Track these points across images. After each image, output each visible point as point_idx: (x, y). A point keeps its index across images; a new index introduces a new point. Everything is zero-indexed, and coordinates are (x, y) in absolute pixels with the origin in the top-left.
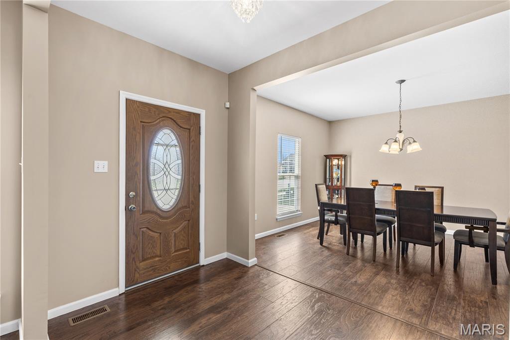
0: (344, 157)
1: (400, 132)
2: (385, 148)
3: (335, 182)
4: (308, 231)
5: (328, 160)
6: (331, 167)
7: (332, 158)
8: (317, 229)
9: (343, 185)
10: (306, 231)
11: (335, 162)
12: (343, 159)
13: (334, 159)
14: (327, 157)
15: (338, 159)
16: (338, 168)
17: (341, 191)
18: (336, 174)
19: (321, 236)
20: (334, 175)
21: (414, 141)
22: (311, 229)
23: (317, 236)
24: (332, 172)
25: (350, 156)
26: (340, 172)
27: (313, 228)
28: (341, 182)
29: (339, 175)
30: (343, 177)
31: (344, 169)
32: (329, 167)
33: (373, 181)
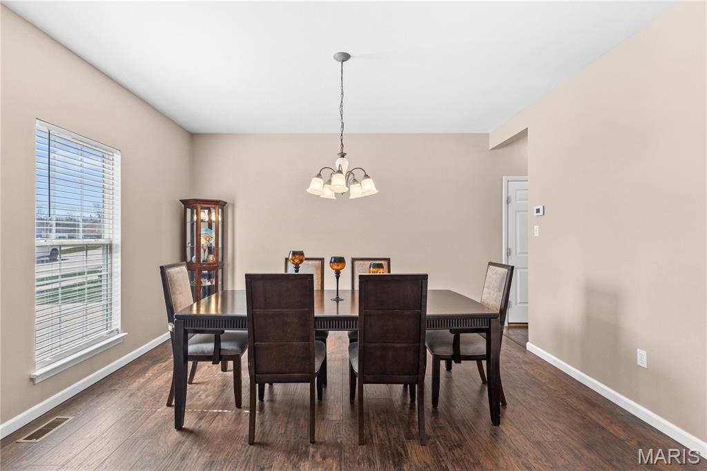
0: (221, 205)
1: (343, 155)
2: (316, 186)
3: (204, 256)
4: (142, 380)
5: (189, 211)
6: (197, 225)
7: (199, 206)
8: (166, 369)
9: (220, 260)
10: (135, 385)
11: (204, 215)
12: (220, 210)
13: (202, 208)
14: (187, 204)
15: (209, 209)
16: (210, 227)
17: (217, 272)
18: (207, 238)
19: (178, 396)
20: (203, 242)
21: (366, 176)
22: (149, 374)
23: (166, 394)
24: (199, 235)
25: (233, 206)
26: (214, 236)
27: (156, 367)
28: (217, 255)
29: (213, 242)
30: (220, 246)
31: (222, 230)
32: (192, 225)
33: (294, 253)
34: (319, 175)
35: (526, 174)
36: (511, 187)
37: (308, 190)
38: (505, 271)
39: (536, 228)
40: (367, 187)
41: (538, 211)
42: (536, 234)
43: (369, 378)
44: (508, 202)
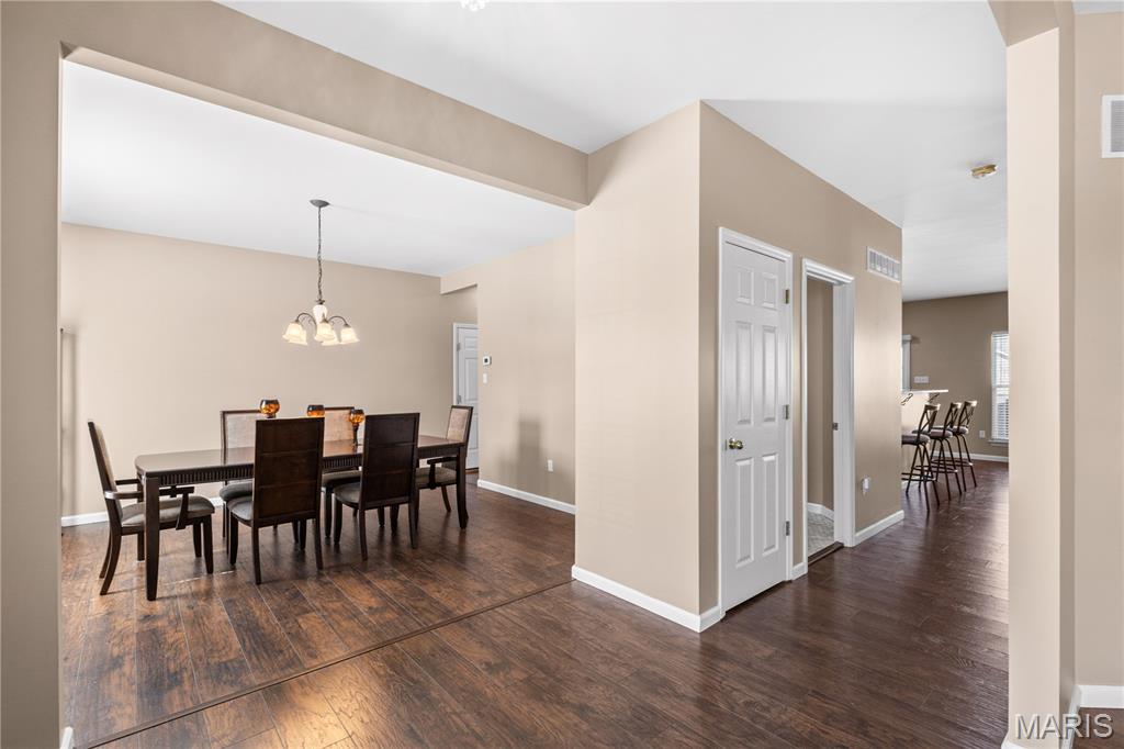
1: (322, 303)
33: (268, 402)
34: (297, 321)
35: (476, 322)
36: (461, 334)
37: (284, 336)
38: (467, 411)
39: (485, 376)
40: (349, 336)
41: (486, 361)
42: (485, 381)
43: (368, 504)
44: (458, 348)
